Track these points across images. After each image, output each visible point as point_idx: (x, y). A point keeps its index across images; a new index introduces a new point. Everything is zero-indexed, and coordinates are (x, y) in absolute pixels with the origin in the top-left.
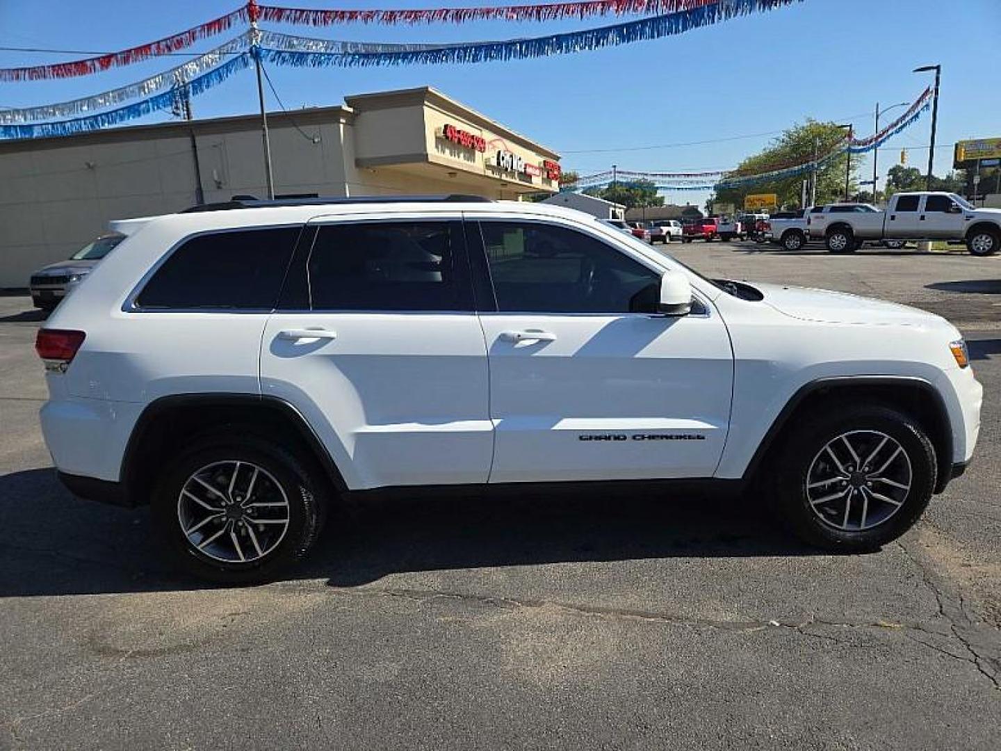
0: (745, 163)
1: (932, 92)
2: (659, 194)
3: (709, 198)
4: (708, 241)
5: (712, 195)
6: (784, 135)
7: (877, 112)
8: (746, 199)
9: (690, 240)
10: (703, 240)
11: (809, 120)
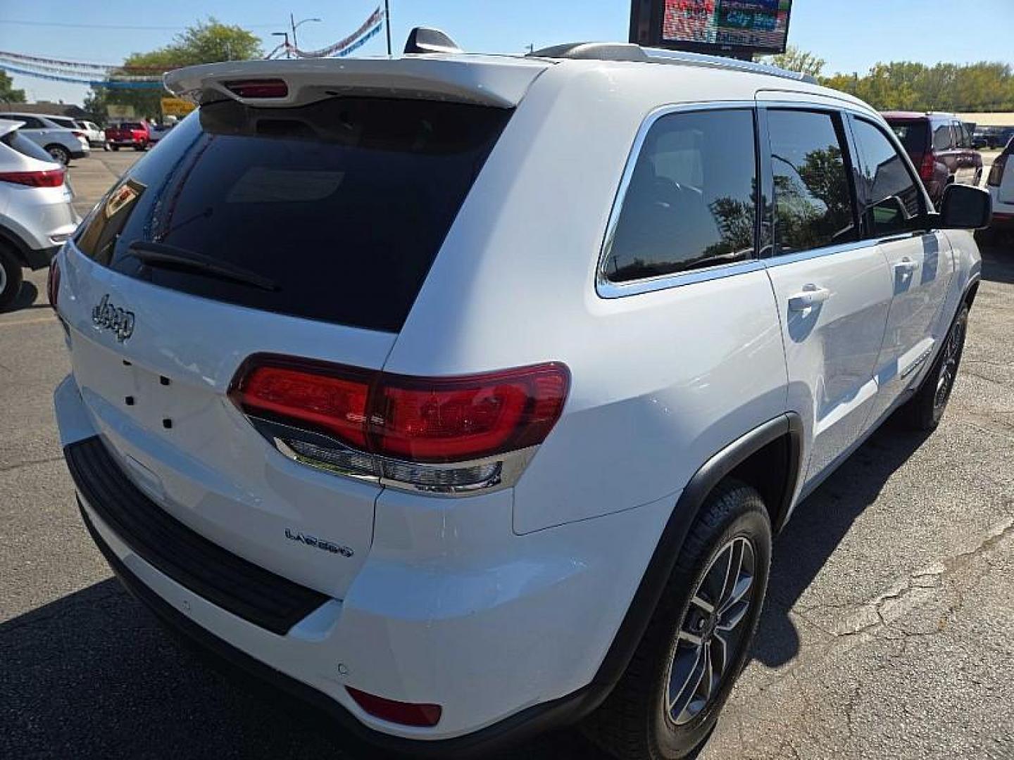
0: (132, 59)
1: (382, 13)
2: (15, 86)
3: (87, 96)
4: (137, 150)
5: (89, 94)
6: (188, 32)
7: (293, 23)
8: (162, 102)
9: (115, 148)
10: (131, 149)
11: (211, 20)
